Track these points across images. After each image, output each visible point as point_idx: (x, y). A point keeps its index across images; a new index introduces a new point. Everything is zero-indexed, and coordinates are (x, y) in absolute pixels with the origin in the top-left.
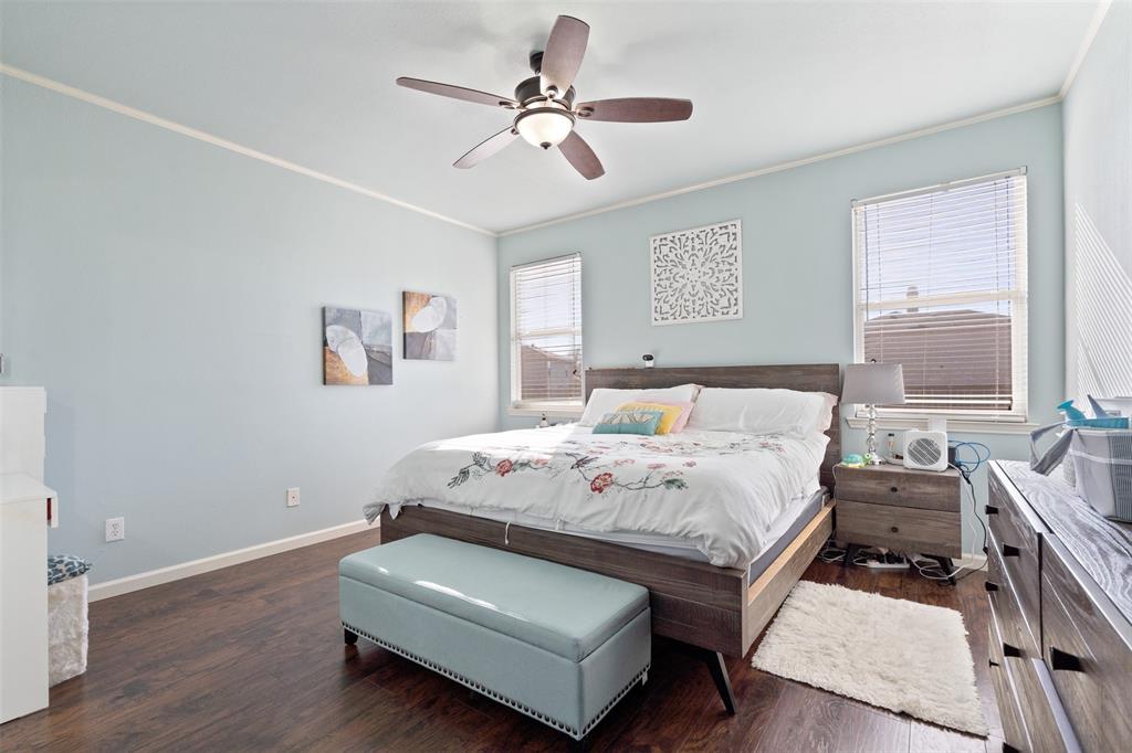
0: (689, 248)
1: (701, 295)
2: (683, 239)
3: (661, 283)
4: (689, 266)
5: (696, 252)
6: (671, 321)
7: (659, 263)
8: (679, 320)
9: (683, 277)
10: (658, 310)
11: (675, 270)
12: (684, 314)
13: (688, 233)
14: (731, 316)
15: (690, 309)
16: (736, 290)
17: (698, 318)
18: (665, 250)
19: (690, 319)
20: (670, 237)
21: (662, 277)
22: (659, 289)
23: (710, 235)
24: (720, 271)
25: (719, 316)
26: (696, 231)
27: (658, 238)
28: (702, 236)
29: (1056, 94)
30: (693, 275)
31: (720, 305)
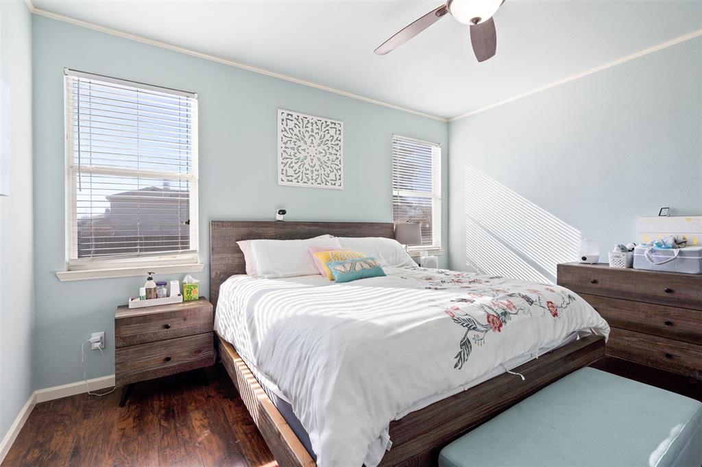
0: (309, 129)
1: (317, 167)
2: (305, 121)
3: (287, 150)
4: (309, 143)
5: (314, 134)
6: (294, 183)
7: (285, 133)
8: (301, 184)
9: (304, 150)
10: (284, 172)
11: (298, 143)
12: (305, 180)
13: (309, 118)
14: (336, 187)
15: (310, 178)
16: (340, 169)
17: (315, 185)
18: (291, 124)
19: (309, 184)
20: (295, 115)
21: (287, 145)
22: (285, 155)
23: (324, 125)
24: (331, 154)
25: (329, 185)
26: (315, 119)
27: (286, 112)
28: (319, 123)
29: (448, 119)
30: (312, 151)
31: (330, 178)
